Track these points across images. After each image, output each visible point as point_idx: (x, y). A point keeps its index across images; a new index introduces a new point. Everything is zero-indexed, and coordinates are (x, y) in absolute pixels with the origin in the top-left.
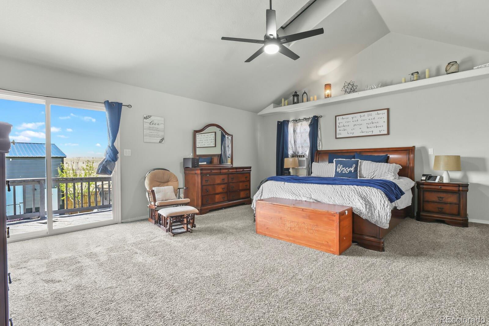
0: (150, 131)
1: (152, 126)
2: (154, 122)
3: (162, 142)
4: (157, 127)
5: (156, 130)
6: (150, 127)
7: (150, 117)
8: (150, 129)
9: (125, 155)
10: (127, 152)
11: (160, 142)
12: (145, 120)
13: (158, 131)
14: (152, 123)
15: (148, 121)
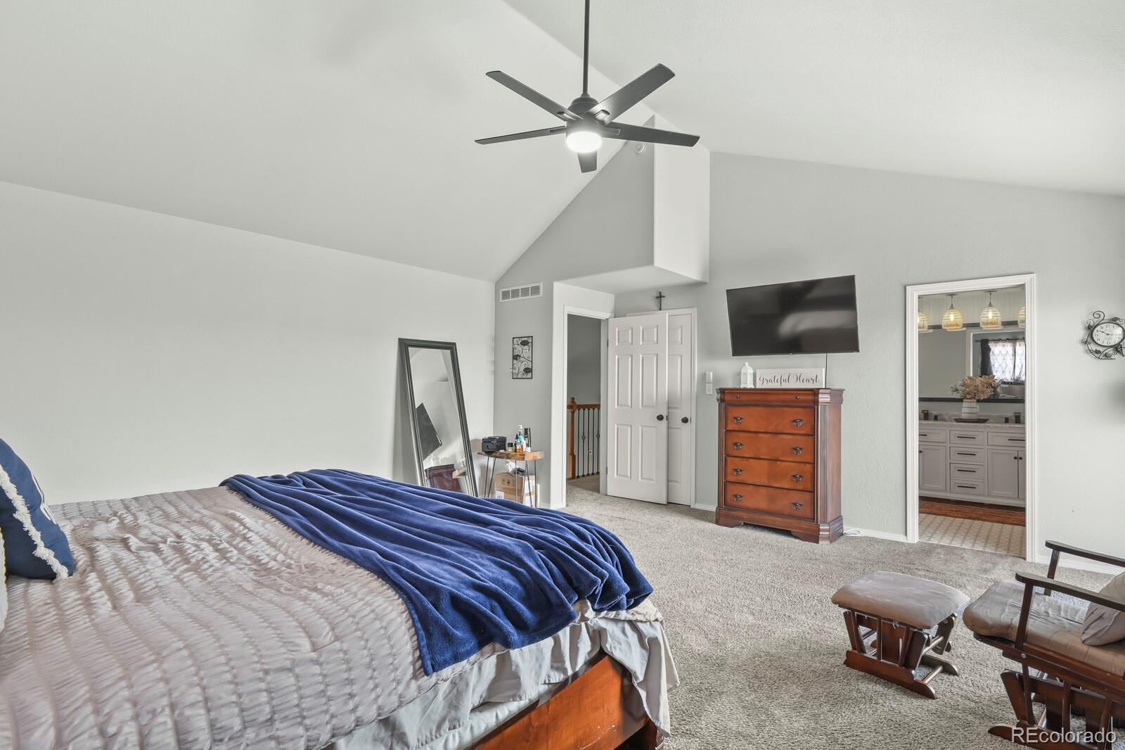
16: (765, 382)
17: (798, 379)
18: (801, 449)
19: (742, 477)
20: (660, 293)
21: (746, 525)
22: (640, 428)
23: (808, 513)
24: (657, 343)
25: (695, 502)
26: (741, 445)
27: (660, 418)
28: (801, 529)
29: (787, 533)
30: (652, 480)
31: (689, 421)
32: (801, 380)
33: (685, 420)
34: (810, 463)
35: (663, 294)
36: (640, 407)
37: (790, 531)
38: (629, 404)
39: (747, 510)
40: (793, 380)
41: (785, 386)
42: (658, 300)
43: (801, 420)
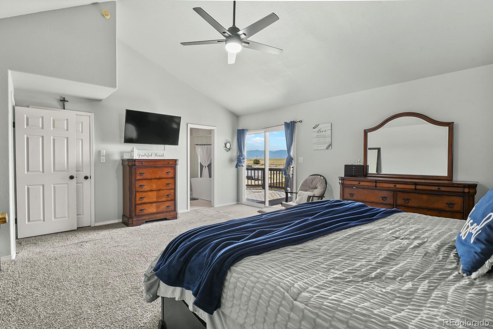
0: (318, 139)
1: (319, 134)
2: (322, 130)
3: (329, 148)
4: (324, 134)
5: (324, 137)
6: (318, 135)
7: (317, 126)
8: (318, 137)
9: (299, 162)
10: (301, 159)
11: (327, 148)
12: (314, 130)
13: (326, 137)
14: (319, 131)
15: (317, 130)
16: (140, 156)
17: (156, 155)
18: (170, 184)
19: (145, 200)
20: (64, 98)
21: (147, 222)
22: (52, 185)
23: (173, 209)
24: (67, 130)
25: (95, 223)
26: (144, 186)
27: (72, 177)
28: (171, 216)
29: (165, 219)
30: (65, 217)
31: (89, 177)
32: (157, 156)
33: (86, 178)
34: (173, 189)
35: (66, 99)
36: (52, 172)
37: (166, 218)
38: (41, 170)
39: (147, 215)
40: (153, 155)
41: (150, 158)
42: (61, 103)
43: (170, 172)
